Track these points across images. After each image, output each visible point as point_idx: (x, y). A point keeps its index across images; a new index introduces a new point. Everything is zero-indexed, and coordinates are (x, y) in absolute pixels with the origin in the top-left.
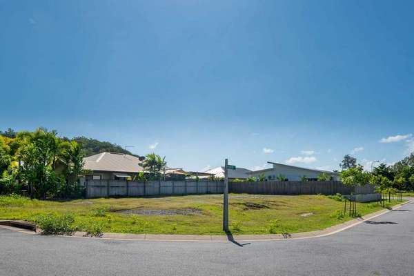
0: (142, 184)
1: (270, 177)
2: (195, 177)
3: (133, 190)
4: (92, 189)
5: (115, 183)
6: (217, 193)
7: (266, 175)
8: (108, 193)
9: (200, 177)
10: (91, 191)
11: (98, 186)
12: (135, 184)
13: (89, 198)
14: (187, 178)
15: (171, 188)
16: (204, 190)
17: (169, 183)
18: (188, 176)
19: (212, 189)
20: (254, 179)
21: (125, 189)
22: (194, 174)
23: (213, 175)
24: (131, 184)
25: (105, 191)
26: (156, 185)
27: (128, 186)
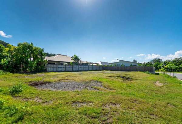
0: (72, 67)
1: (118, 65)
2: (91, 65)
3: (68, 69)
4: (49, 68)
5: (60, 66)
6: (99, 70)
7: (117, 64)
8: (57, 70)
9: (94, 65)
10: (49, 69)
11: (52, 67)
12: (68, 66)
13: (47, 72)
14: (89, 65)
15: (83, 68)
16: (95, 69)
17: (83, 66)
18: (90, 64)
19: (98, 69)
20: (112, 65)
21: (65, 68)
22: (91, 63)
23: (98, 64)
24: (67, 66)
25: (55, 69)
26: (77, 67)
27: (66, 67)
